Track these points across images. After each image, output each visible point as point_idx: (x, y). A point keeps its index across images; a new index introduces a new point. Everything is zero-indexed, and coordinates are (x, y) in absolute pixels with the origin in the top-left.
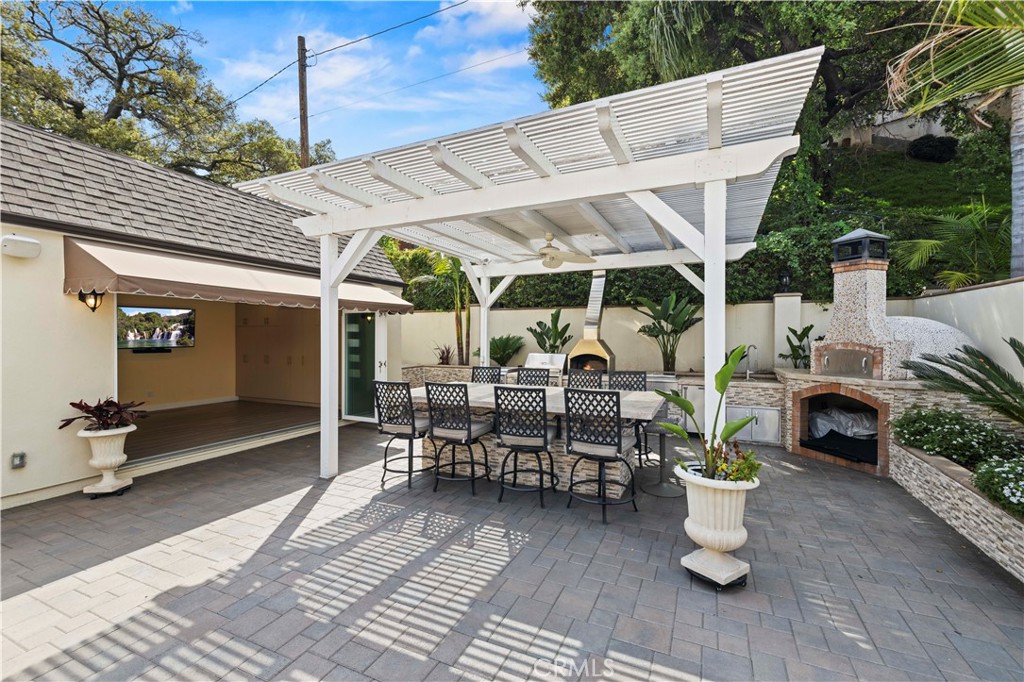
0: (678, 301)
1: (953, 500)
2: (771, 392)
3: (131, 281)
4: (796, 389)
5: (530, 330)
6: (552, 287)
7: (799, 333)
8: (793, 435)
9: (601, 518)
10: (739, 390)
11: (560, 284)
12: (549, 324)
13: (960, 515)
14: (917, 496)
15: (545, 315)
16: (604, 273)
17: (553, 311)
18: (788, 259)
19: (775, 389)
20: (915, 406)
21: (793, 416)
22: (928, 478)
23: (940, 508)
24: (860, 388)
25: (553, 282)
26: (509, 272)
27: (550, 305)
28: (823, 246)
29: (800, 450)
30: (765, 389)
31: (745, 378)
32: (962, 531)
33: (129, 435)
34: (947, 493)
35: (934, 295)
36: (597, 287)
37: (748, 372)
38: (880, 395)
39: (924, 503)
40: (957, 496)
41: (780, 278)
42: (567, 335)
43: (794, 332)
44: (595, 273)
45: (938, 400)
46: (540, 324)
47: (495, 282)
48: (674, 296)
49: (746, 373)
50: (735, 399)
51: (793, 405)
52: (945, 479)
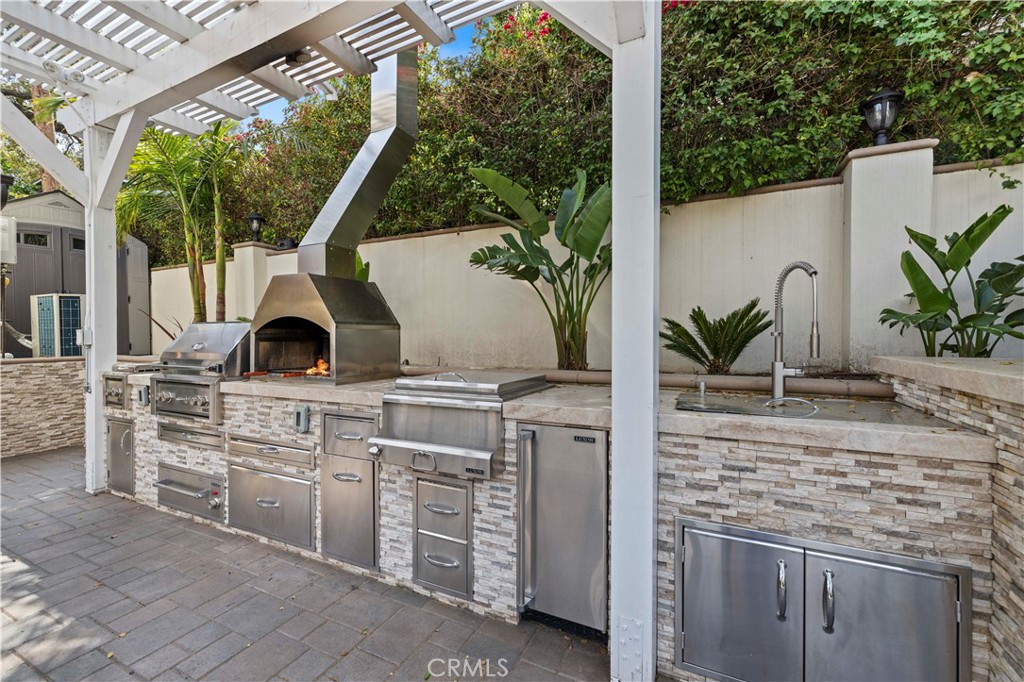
2: (911, 476)
7: (943, 247)
10: (744, 454)
30: (870, 461)
31: (770, 391)
37: (780, 371)
43: (928, 244)
49: (771, 374)
50: (722, 495)
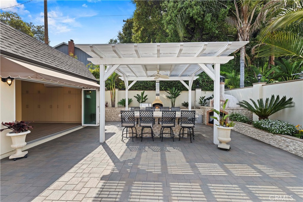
0: (175, 90)
1: (246, 130)
3: (40, 75)
4: (208, 110)
5: (135, 97)
6: (142, 85)
8: (207, 121)
9: (190, 142)
11: (144, 84)
12: (140, 95)
13: (248, 132)
14: (236, 131)
15: (140, 93)
16: (159, 81)
17: (142, 91)
18: (199, 81)
19: (202, 111)
20: (232, 113)
21: (207, 116)
22: (239, 126)
23: (243, 132)
24: (222, 110)
25: (142, 83)
26: (135, 79)
27: (140, 89)
28: (206, 78)
29: (208, 124)
30: (200, 111)
32: (248, 135)
33: (27, 135)
34: (244, 129)
35: (226, 90)
36: (158, 85)
37: (194, 107)
38: (226, 111)
39: (238, 132)
40: (247, 129)
41: (197, 85)
42: (146, 98)
43: (201, 98)
44: (156, 81)
45: (236, 111)
46: (138, 95)
47: (130, 82)
48: (174, 88)
51: (207, 114)
52: (244, 126)
